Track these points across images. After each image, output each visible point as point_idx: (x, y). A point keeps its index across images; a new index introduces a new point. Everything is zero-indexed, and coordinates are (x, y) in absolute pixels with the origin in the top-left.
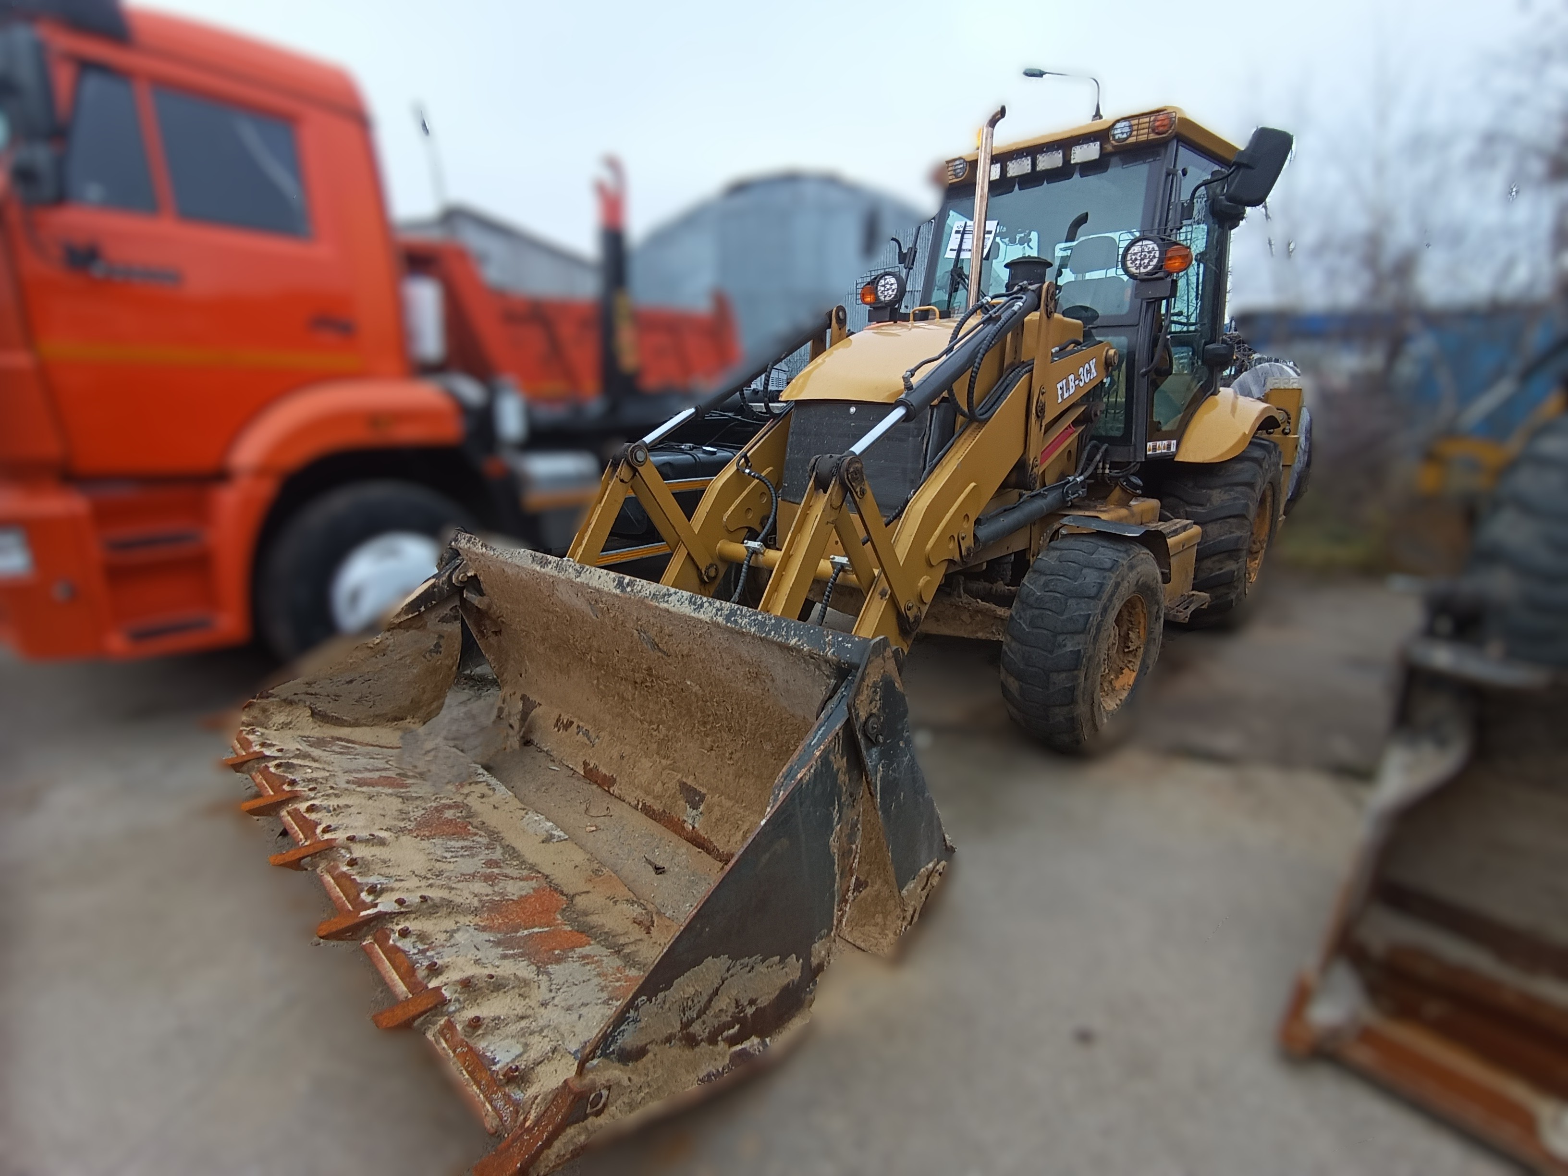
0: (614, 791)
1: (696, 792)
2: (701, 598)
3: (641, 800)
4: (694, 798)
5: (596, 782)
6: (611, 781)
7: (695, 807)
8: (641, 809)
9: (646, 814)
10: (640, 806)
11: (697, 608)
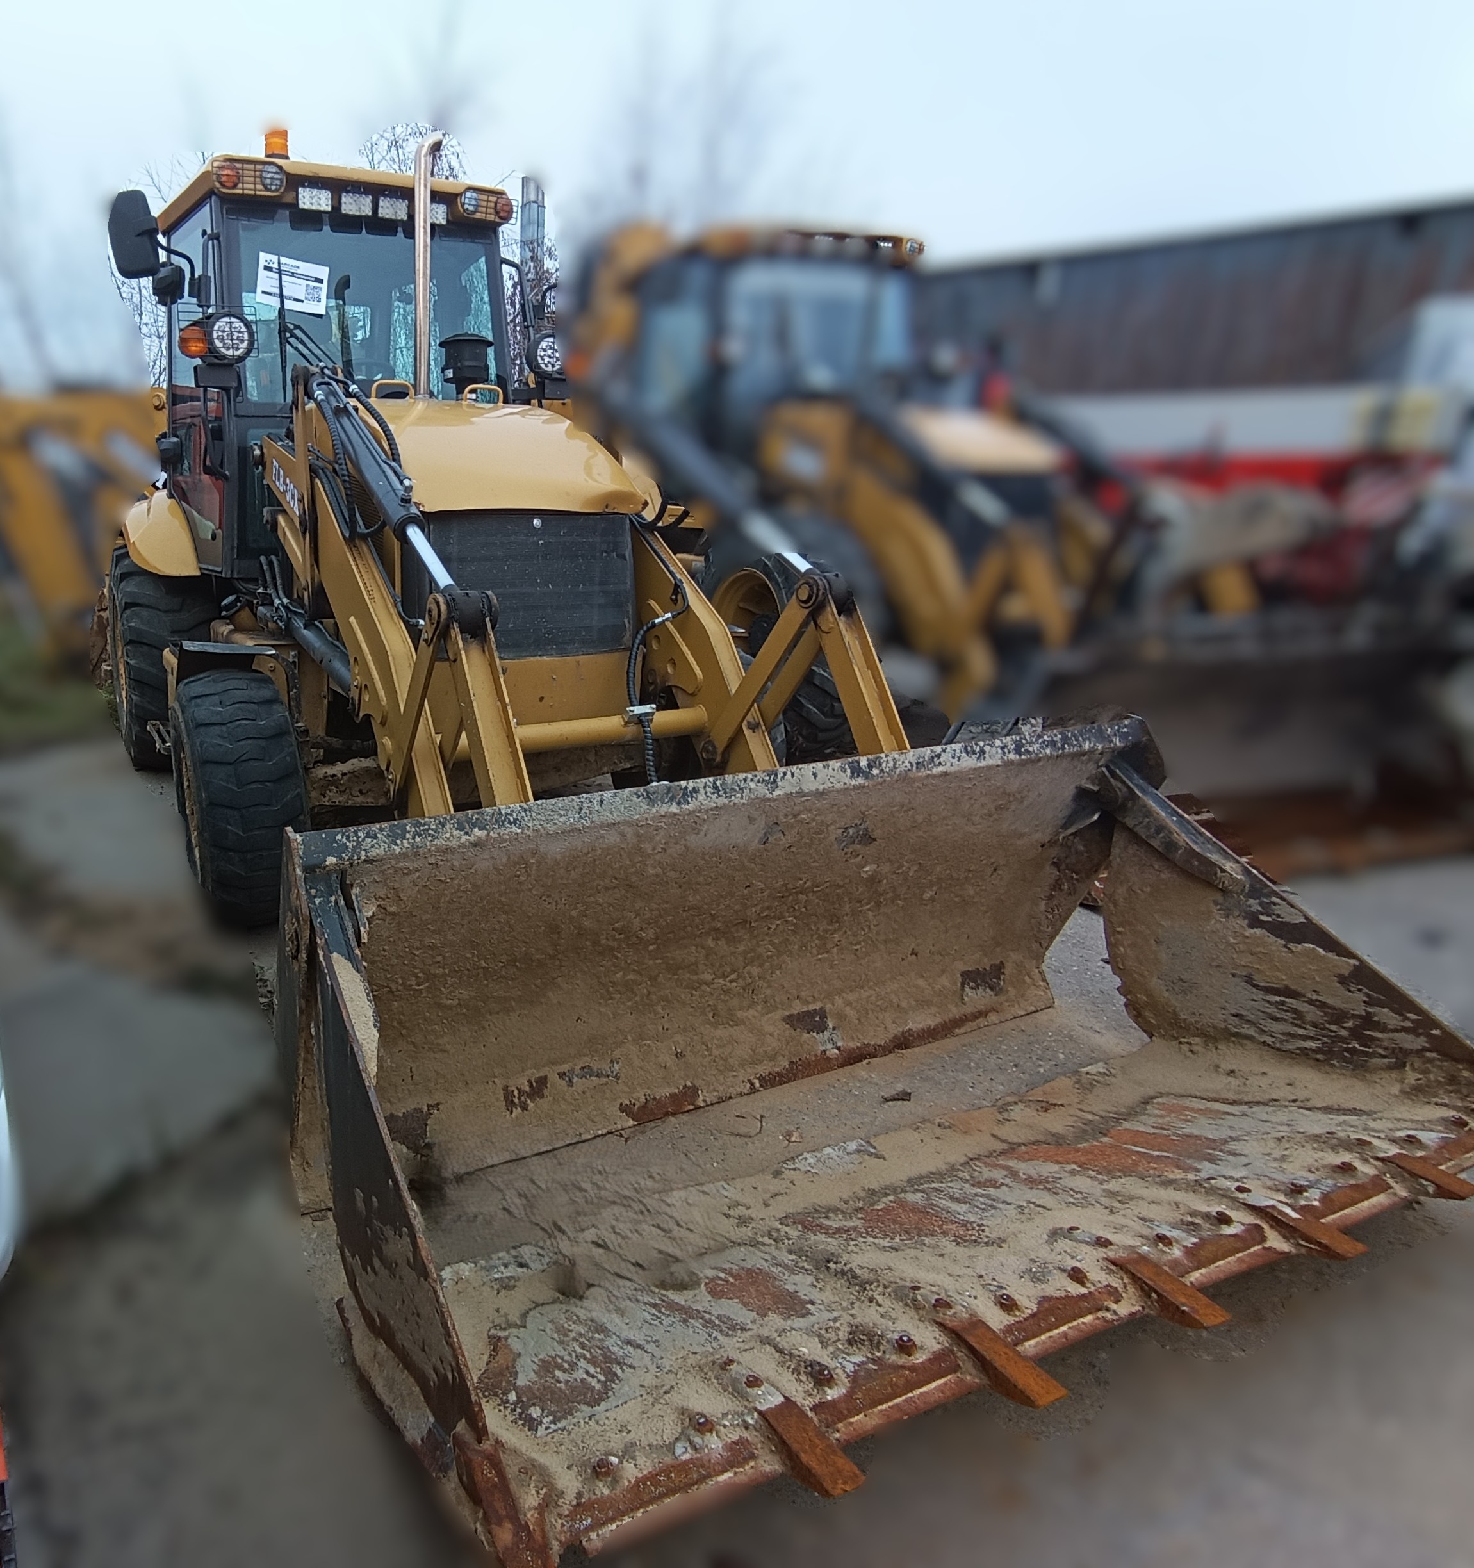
0: (704, 1101)
1: (811, 1014)
2: (976, 744)
3: (752, 1078)
4: (813, 1021)
5: (667, 1114)
6: (691, 1093)
7: (822, 1028)
8: (761, 1086)
9: (772, 1086)
10: (757, 1085)
11: (980, 756)
